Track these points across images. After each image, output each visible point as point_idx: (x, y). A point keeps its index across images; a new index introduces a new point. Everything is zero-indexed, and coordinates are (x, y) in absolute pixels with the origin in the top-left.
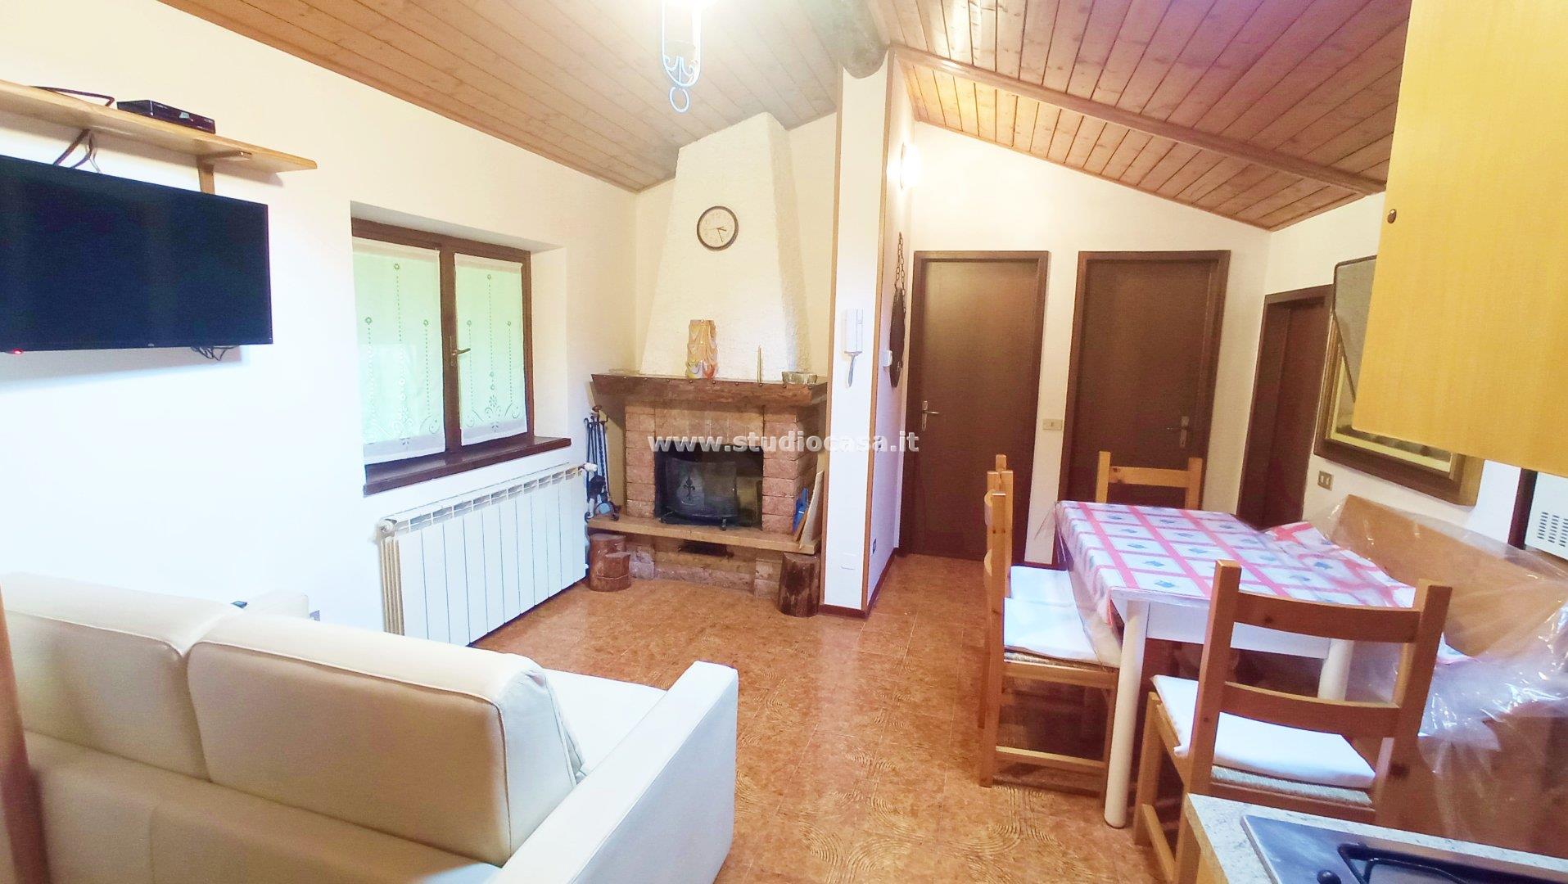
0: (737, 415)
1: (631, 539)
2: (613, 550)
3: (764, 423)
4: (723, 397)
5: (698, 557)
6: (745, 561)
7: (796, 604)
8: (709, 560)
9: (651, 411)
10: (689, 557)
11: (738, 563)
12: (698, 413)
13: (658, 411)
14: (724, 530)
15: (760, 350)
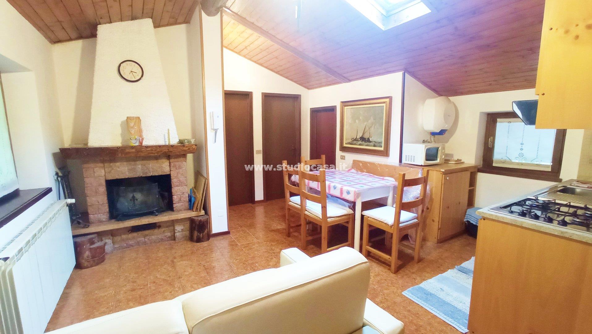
0: (156, 161)
1: (101, 234)
2: (92, 243)
3: (170, 163)
4: (152, 153)
5: (140, 233)
6: (167, 227)
7: (203, 238)
8: (147, 232)
9: (102, 165)
10: (135, 234)
11: (164, 229)
12: (133, 163)
13: (106, 165)
14: (156, 215)
15: (168, 130)
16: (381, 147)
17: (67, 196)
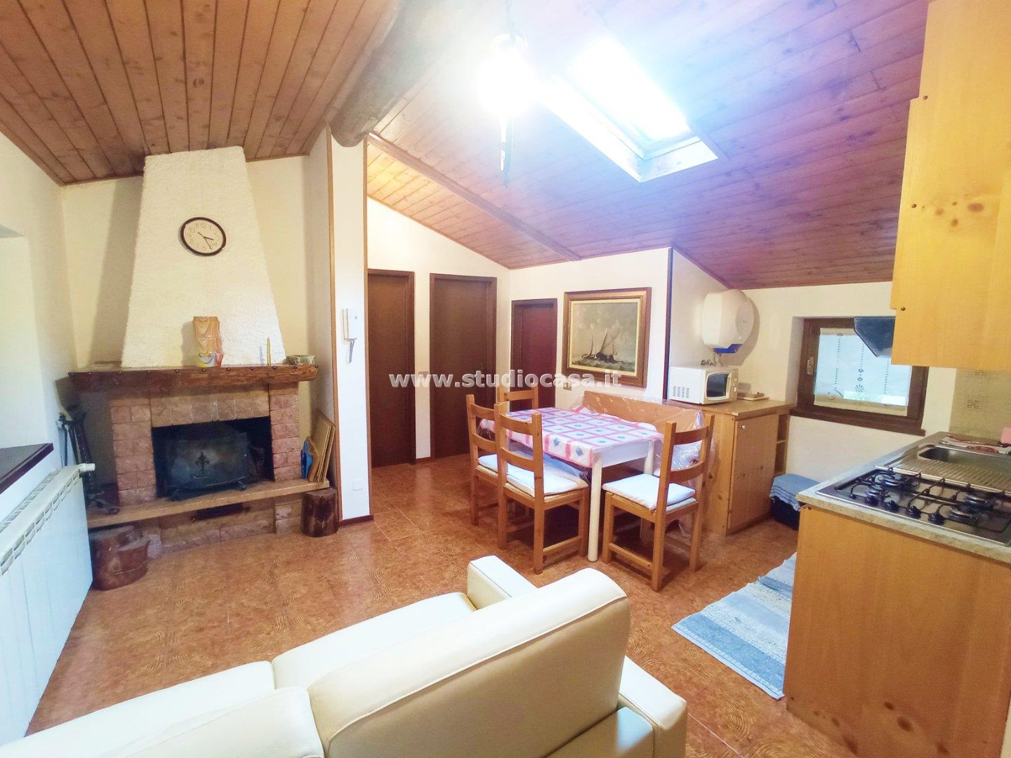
0: (243, 394)
1: (139, 526)
2: (124, 541)
3: (269, 397)
4: (239, 380)
5: (212, 521)
6: (262, 510)
7: (326, 527)
8: (225, 519)
9: (146, 401)
10: (202, 524)
11: (256, 513)
12: (202, 397)
13: (154, 400)
14: (243, 490)
15: (268, 340)
16: (633, 371)
17: (80, 460)
